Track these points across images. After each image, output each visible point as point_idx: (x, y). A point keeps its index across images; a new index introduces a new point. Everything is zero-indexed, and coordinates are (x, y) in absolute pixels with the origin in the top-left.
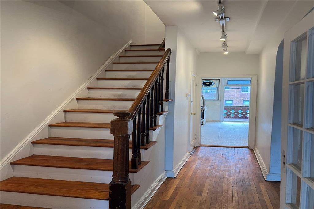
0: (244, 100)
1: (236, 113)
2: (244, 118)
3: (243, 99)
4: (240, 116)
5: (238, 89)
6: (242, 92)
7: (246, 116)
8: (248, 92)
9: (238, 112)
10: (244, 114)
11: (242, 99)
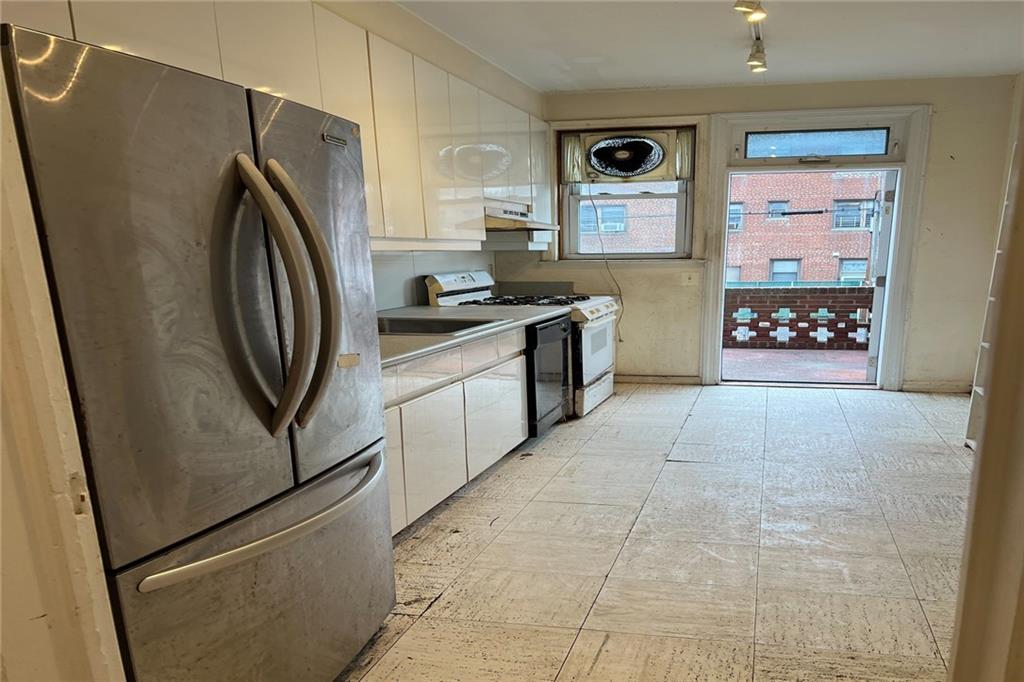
0: (842, 260)
1: (801, 325)
2: (840, 348)
3: (837, 254)
4: (822, 335)
5: (821, 212)
6: (837, 225)
7: (850, 335)
8: (858, 225)
9: (813, 315)
10: (842, 325)
11: (835, 254)
